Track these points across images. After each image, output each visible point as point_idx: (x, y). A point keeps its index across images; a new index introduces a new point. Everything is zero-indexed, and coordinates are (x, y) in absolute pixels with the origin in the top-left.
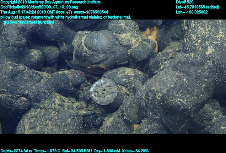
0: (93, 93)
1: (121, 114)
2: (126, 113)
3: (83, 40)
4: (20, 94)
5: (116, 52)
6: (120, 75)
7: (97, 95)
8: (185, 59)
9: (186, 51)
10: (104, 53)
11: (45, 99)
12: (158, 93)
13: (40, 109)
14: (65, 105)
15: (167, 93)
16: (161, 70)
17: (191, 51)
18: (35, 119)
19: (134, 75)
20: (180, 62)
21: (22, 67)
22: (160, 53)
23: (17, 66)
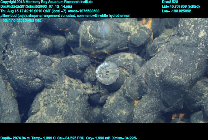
0: (98, 74)
1: (122, 92)
2: (128, 92)
3: (88, 29)
4: (35, 76)
5: (118, 38)
6: (121, 59)
7: (101, 76)
8: (180, 41)
9: (181, 35)
10: (107, 39)
11: (56, 80)
12: (157, 72)
13: (53, 88)
14: (73, 85)
15: (165, 71)
16: (158, 53)
17: (185, 35)
18: (48, 97)
19: (133, 58)
20: (176, 44)
21: (35, 53)
22: (156, 39)
23: (31, 52)
